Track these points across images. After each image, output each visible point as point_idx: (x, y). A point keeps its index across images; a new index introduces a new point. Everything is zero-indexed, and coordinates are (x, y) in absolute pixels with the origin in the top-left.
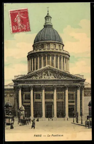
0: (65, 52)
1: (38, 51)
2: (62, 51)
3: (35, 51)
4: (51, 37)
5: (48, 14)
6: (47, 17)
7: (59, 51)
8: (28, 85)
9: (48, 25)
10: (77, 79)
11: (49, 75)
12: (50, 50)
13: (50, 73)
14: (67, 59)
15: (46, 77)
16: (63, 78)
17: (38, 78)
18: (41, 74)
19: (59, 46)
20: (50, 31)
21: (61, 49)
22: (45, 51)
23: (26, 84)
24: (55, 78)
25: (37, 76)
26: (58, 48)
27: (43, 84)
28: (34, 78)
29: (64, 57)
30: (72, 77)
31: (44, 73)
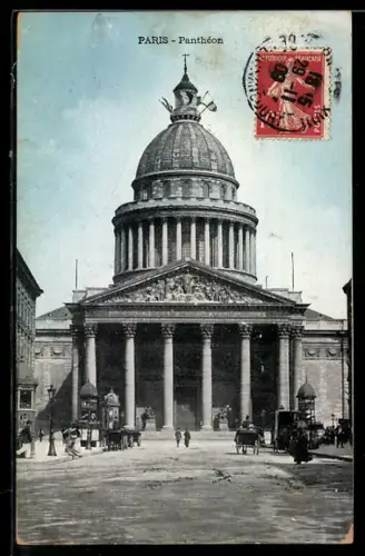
0: (240, 209)
1: (152, 204)
2: (231, 207)
3: (141, 205)
4: (195, 155)
5: (185, 78)
6: (185, 88)
7: (221, 205)
8: (119, 320)
9: (186, 117)
10: (280, 305)
11: (188, 288)
12: (193, 202)
13: (192, 283)
14: (248, 233)
15: (179, 297)
16: (235, 299)
17: (152, 300)
18: (161, 284)
19: (223, 186)
20: (193, 137)
21: (229, 197)
22: (174, 203)
23: (112, 317)
24: (206, 301)
25: (149, 292)
26: (219, 197)
27: (167, 319)
28: (138, 297)
29: (237, 226)
30: (262, 297)
31: (171, 282)
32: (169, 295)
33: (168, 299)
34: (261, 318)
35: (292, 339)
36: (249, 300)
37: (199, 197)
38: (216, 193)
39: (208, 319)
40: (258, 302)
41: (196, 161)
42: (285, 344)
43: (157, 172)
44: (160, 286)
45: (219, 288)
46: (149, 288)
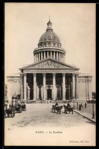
0: (62, 49)
1: (42, 48)
2: (60, 49)
3: (39, 48)
4: (52, 37)
5: (49, 21)
6: (49, 23)
7: (57, 48)
9: (50, 29)
11: (50, 64)
12: (51, 47)
14: (64, 55)
15: (47, 67)
16: (61, 67)
17: (40, 67)
19: (58, 44)
20: (51, 33)
21: (59, 46)
22: (47, 48)
24: (54, 68)
26: (57, 46)
27: (44, 72)
28: (37, 67)
29: (61, 53)
30: (68, 66)
31: (45, 63)
33: (44, 67)
38: (56, 45)
39: (54, 72)
40: (67, 67)
41: (52, 39)
42: (74, 78)
43: (43, 41)
44: (42, 64)
45: (57, 64)
46: (39, 64)
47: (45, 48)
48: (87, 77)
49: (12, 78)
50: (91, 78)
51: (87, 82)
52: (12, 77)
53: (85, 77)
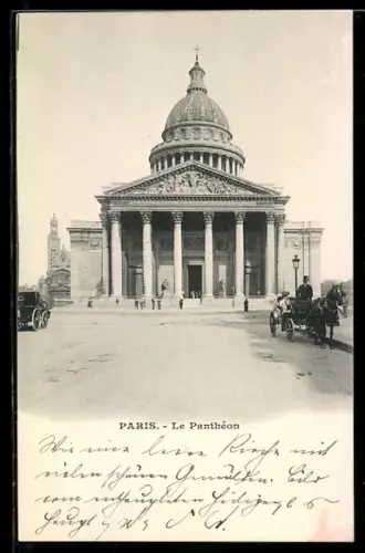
0: (233, 149)
1: (174, 143)
2: (227, 146)
3: (166, 145)
4: (203, 111)
5: (197, 63)
6: (196, 71)
7: (220, 144)
8: (138, 209)
9: (197, 89)
10: (267, 196)
11: (194, 183)
12: (201, 142)
13: (196, 179)
14: (238, 166)
15: (186, 190)
16: (231, 191)
17: (165, 193)
18: (171, 180)
19: (222, 134)
22: (189, 142)
23: (131, 206)
24: (208, 193)
25: (161, 186)
27: (176, 208)
28: (153, 191)
29: (231, 159)
30: (253, 190)
31: (179, 178)
32: (178, 189)
33: (177, 192)
34: (253, 207)
35: (277, 225)
36: (242, 192)
37: (205, 138)
38: (217, 137)
39: (209, 207)
40: (250, 193)
41: (203, 115)
42: (271, 228)
43: (177, 123)
44: (170, 181)
45: (218, 183)
46: (162, 183)
47: (182, 142)
48: (307, 231)
49: (85, 235)
50: (317, 235)
51: (306, 247)
52: (81, 232)
53: (301, 231)
